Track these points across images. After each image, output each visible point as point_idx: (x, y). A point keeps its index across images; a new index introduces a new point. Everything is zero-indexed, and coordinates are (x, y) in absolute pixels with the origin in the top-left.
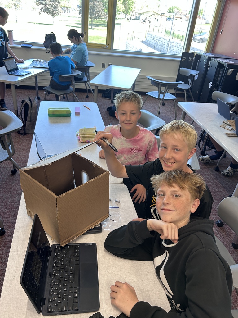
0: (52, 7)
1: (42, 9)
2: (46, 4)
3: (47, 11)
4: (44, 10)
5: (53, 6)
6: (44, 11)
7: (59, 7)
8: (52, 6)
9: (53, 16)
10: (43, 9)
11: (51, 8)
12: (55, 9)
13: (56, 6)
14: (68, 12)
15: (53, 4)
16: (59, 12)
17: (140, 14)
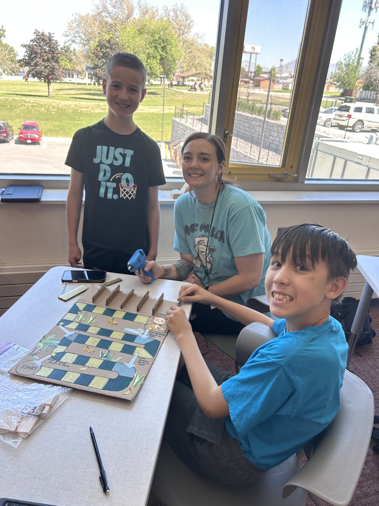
0: (46, 69)
1: (29, 72)
2: (36, 65)
3: (38, 75)
4: (33, 74)
5: (48, 67)
6: (34, 76)
7: (58, 69)
8: (46, 67)
9: (49, 83)
10: (32, 72)
11: (45, 71)
12: (51, 71)
13: (54, 68)
14: (71, 76)
15: (49, 64)
16: (58, 77)
17: (184, 78)
